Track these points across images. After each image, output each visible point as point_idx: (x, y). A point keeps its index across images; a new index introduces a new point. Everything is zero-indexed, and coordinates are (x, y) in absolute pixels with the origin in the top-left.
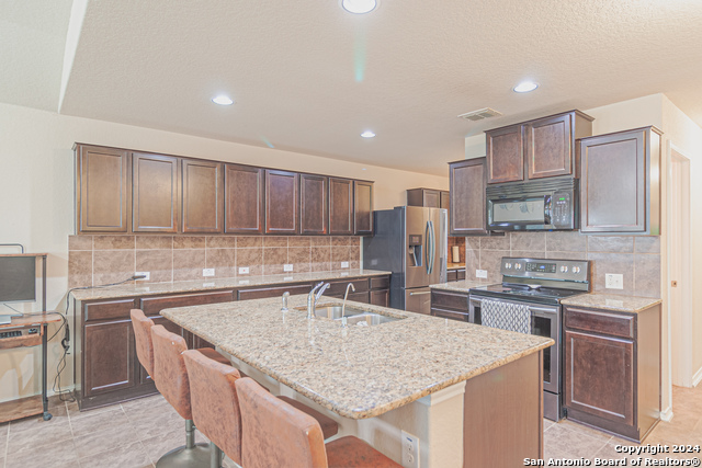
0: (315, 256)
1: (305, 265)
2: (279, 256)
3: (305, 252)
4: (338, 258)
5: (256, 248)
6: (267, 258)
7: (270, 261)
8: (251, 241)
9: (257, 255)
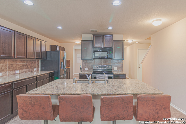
0: (26, 67)
1: (23, 70)
2: (14, 67)
3: (23, 65)
4: (33, 67)
5: (5, 64)
6: (9, 69)
7: (10, 70)
8: (2, 61)
9: (5, 67)
